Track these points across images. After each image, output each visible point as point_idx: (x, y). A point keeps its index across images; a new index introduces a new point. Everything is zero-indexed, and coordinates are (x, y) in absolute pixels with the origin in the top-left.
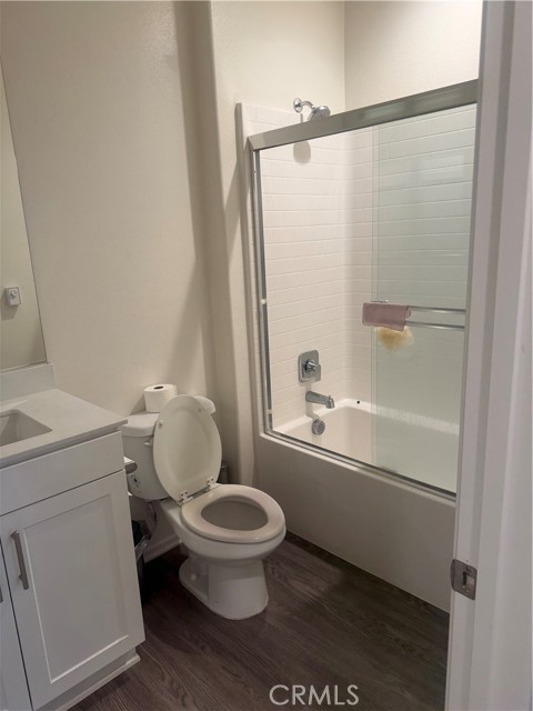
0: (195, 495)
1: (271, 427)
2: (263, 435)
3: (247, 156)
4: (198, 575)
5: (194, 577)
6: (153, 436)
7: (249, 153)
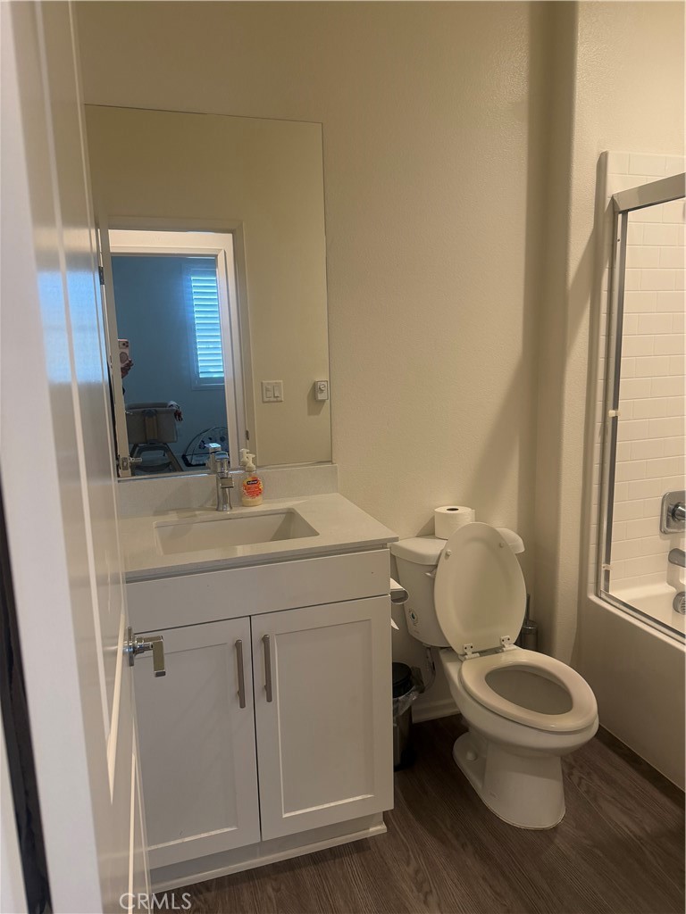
0: (483, 653)
1: (607, 589)
2: (593, 597)
3: (608, 220)
4: (477, 756)
5: (470, 756)
6: (436, 566)
7: (613, 215)
